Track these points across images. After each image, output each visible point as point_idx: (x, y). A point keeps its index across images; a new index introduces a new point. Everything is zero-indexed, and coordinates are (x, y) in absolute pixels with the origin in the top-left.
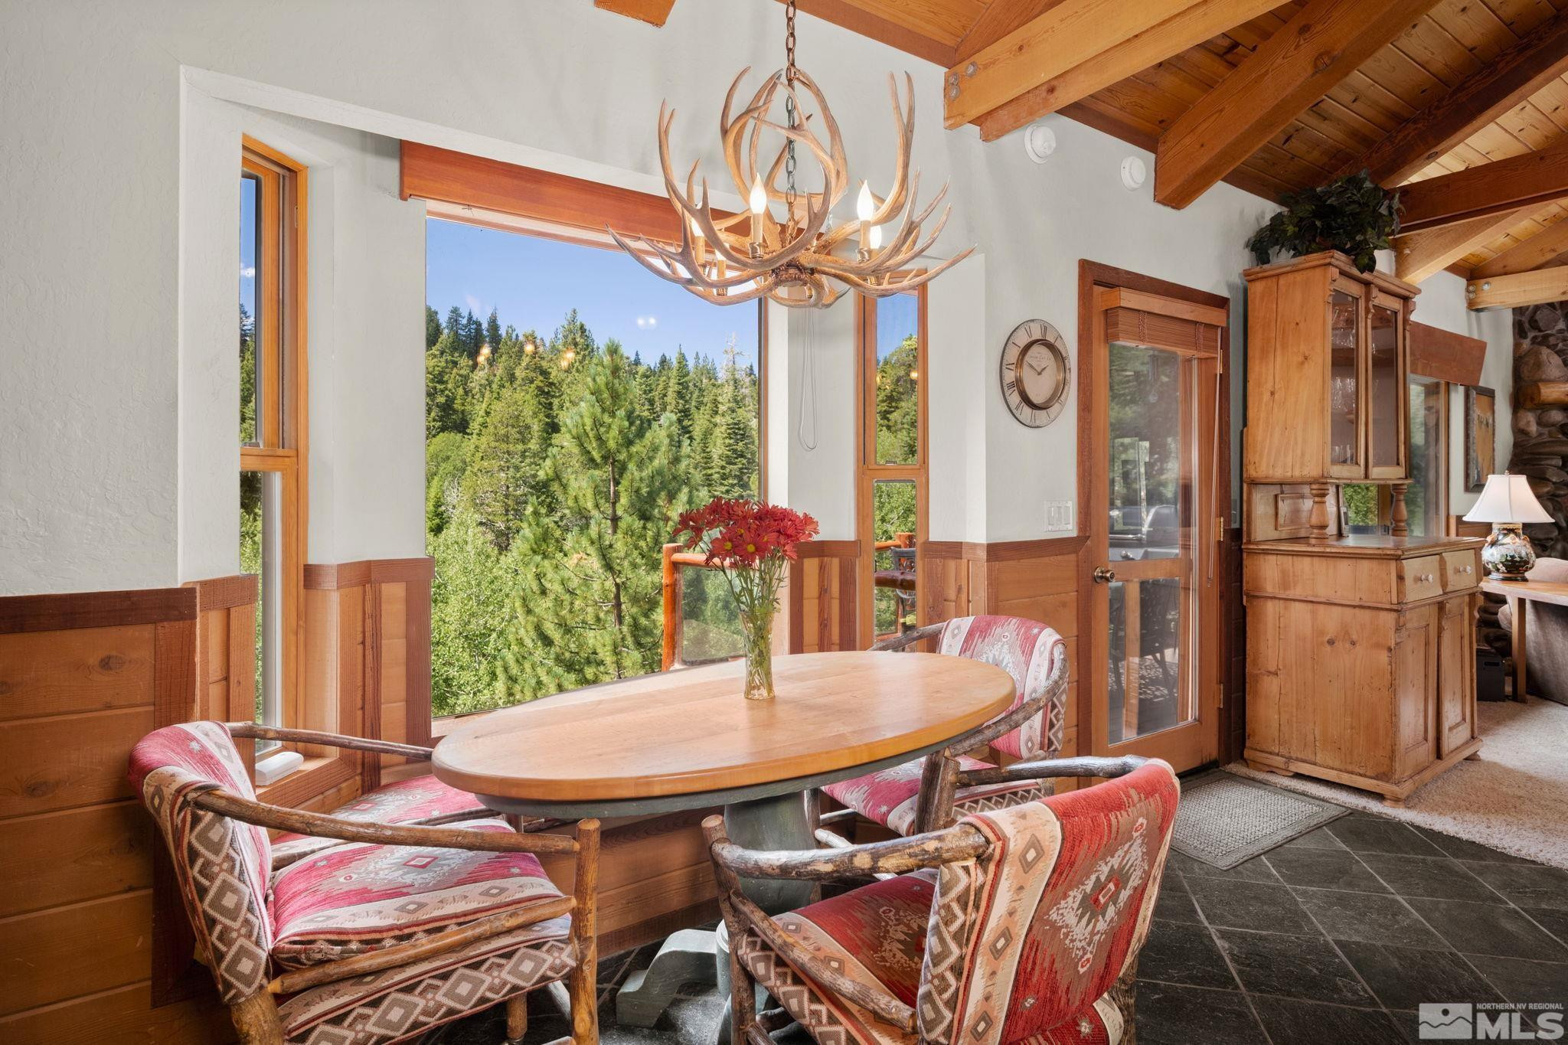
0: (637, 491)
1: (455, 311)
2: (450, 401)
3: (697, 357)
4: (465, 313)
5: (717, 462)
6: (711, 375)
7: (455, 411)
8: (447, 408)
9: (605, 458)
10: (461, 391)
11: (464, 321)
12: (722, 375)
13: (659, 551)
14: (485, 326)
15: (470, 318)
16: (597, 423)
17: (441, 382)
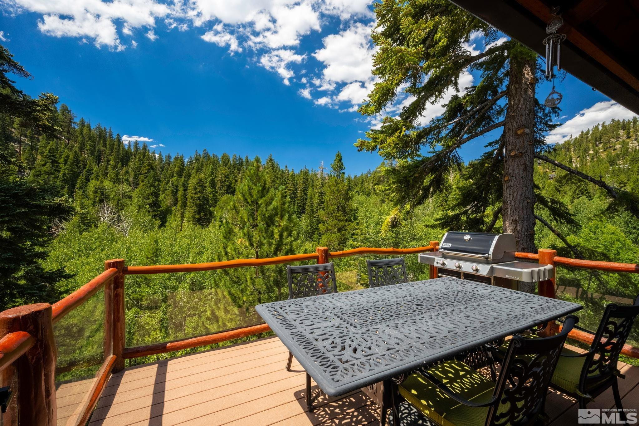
0: (264, 215)
1: (235, 156)
2: (231, 184)
3: (312, 170)
4: (238, 156)
5: (315, 205)
6: (315, 175)
7: (232, 188)
8: (229, 186)
9: (252, 202)
10: (234, 181)
11: (238, 159)
12: (319, 176)
13: (273, 239)
14: (244, 160)
15: (240, 158)
16: (250, 188)
17: (228, 178)
